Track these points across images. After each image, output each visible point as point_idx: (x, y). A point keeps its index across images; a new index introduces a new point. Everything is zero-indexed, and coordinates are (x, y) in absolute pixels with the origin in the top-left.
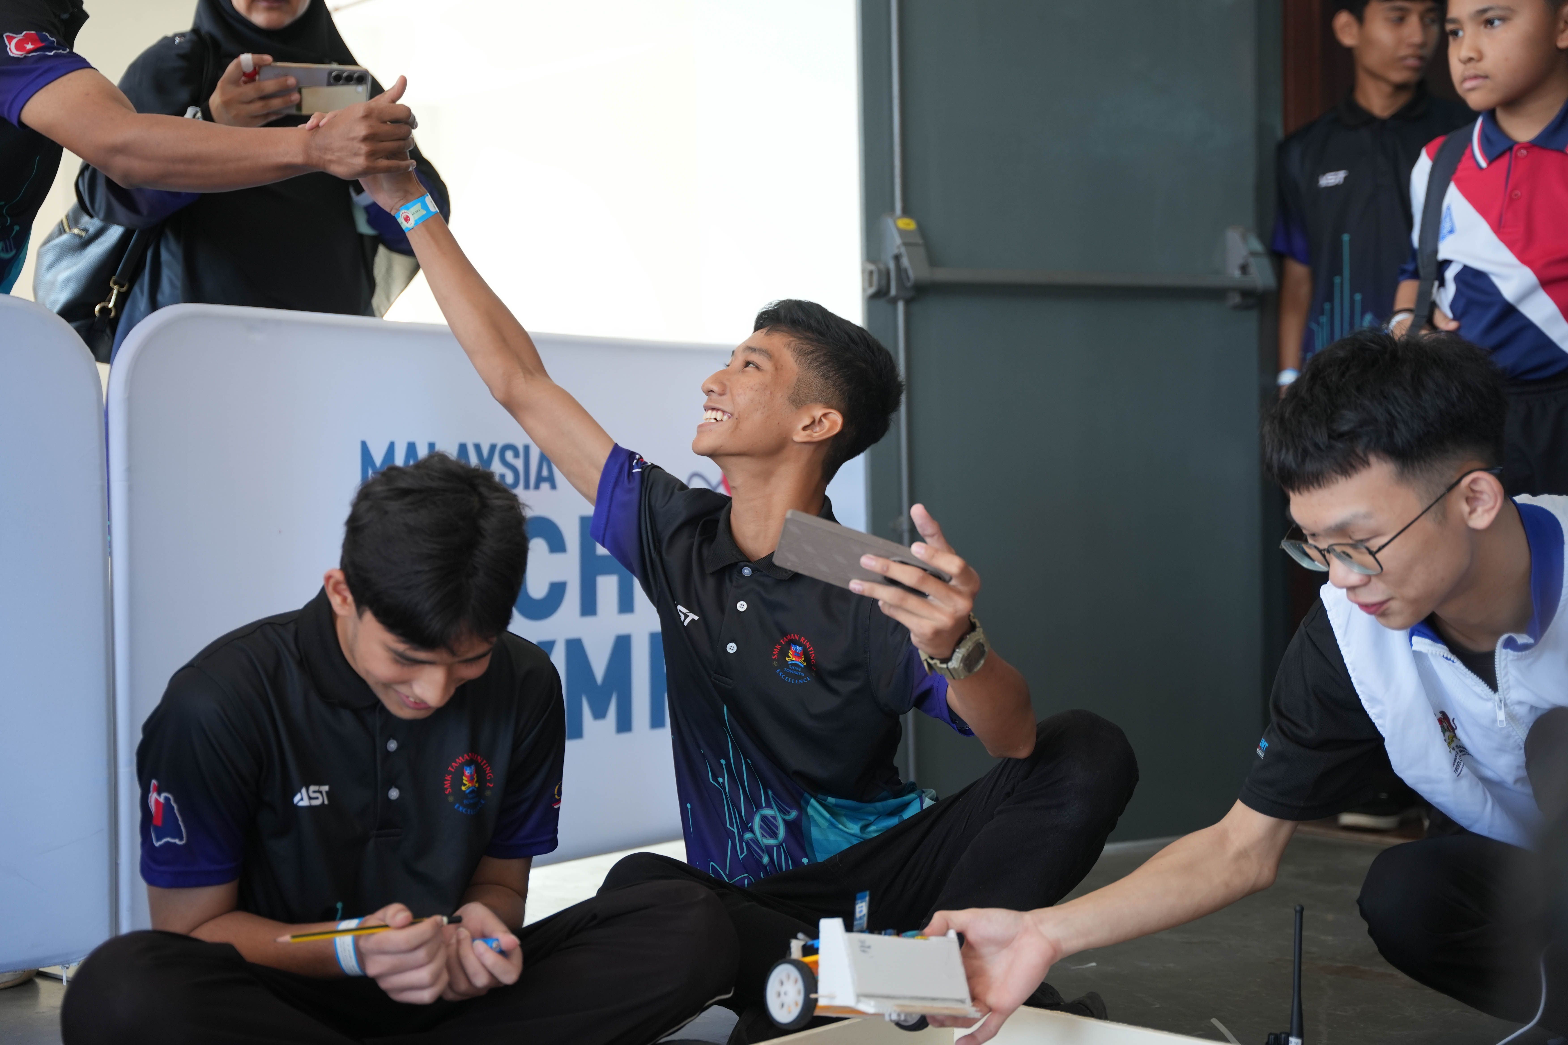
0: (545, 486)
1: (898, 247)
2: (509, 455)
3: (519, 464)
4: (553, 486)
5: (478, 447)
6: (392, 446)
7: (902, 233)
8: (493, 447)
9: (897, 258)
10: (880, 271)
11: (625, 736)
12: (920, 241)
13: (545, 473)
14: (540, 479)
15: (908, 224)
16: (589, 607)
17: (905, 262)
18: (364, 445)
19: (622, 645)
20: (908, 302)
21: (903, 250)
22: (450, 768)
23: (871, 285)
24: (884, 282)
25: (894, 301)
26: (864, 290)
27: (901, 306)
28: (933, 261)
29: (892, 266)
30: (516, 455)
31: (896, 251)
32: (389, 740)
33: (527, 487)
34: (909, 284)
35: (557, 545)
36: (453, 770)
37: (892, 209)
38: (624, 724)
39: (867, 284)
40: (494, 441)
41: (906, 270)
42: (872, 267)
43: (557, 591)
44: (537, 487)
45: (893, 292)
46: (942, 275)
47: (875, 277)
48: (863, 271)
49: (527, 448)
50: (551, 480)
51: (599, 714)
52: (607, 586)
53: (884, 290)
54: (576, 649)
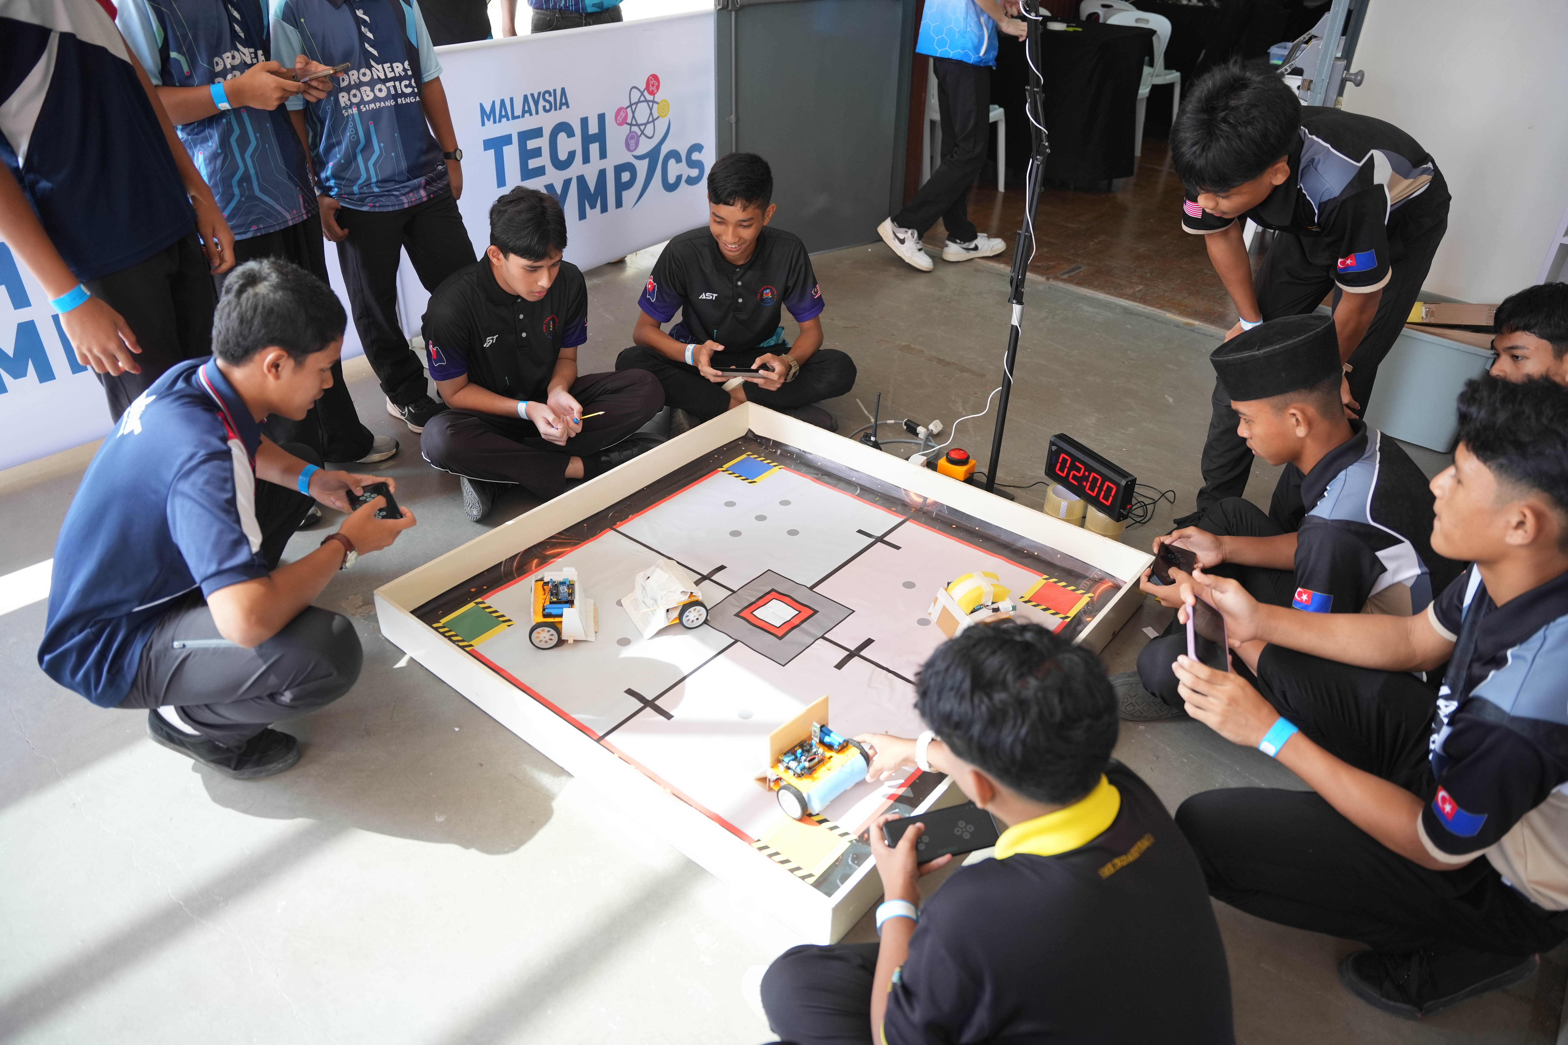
0: (564, 107)
2: (547, 96)
3: (551, 99)
4: (568, 107)
5: (532, 95)
6: (494, 102)
8: (539, 93)
11: (605, 214)
13: (564, 101)
14: (561, 104)
16: (586, 159)
18: (481, 104)
19: (602, 174)
20: (736, 12)
23: (719, 4)
25: (731, 11)
27: (733, 13)
30: (550, 96)
33: (556, 109)
38: (604, 209)
39: (717, 4)
40: (540, 91)
43: (572, 155)
44: (560, 108)
45: (730, 8)
49: (555, 91)
50: (567, 104)
51: (593, 207)
52: (594, 148)
53: (726, 6)
54: (581, 180)
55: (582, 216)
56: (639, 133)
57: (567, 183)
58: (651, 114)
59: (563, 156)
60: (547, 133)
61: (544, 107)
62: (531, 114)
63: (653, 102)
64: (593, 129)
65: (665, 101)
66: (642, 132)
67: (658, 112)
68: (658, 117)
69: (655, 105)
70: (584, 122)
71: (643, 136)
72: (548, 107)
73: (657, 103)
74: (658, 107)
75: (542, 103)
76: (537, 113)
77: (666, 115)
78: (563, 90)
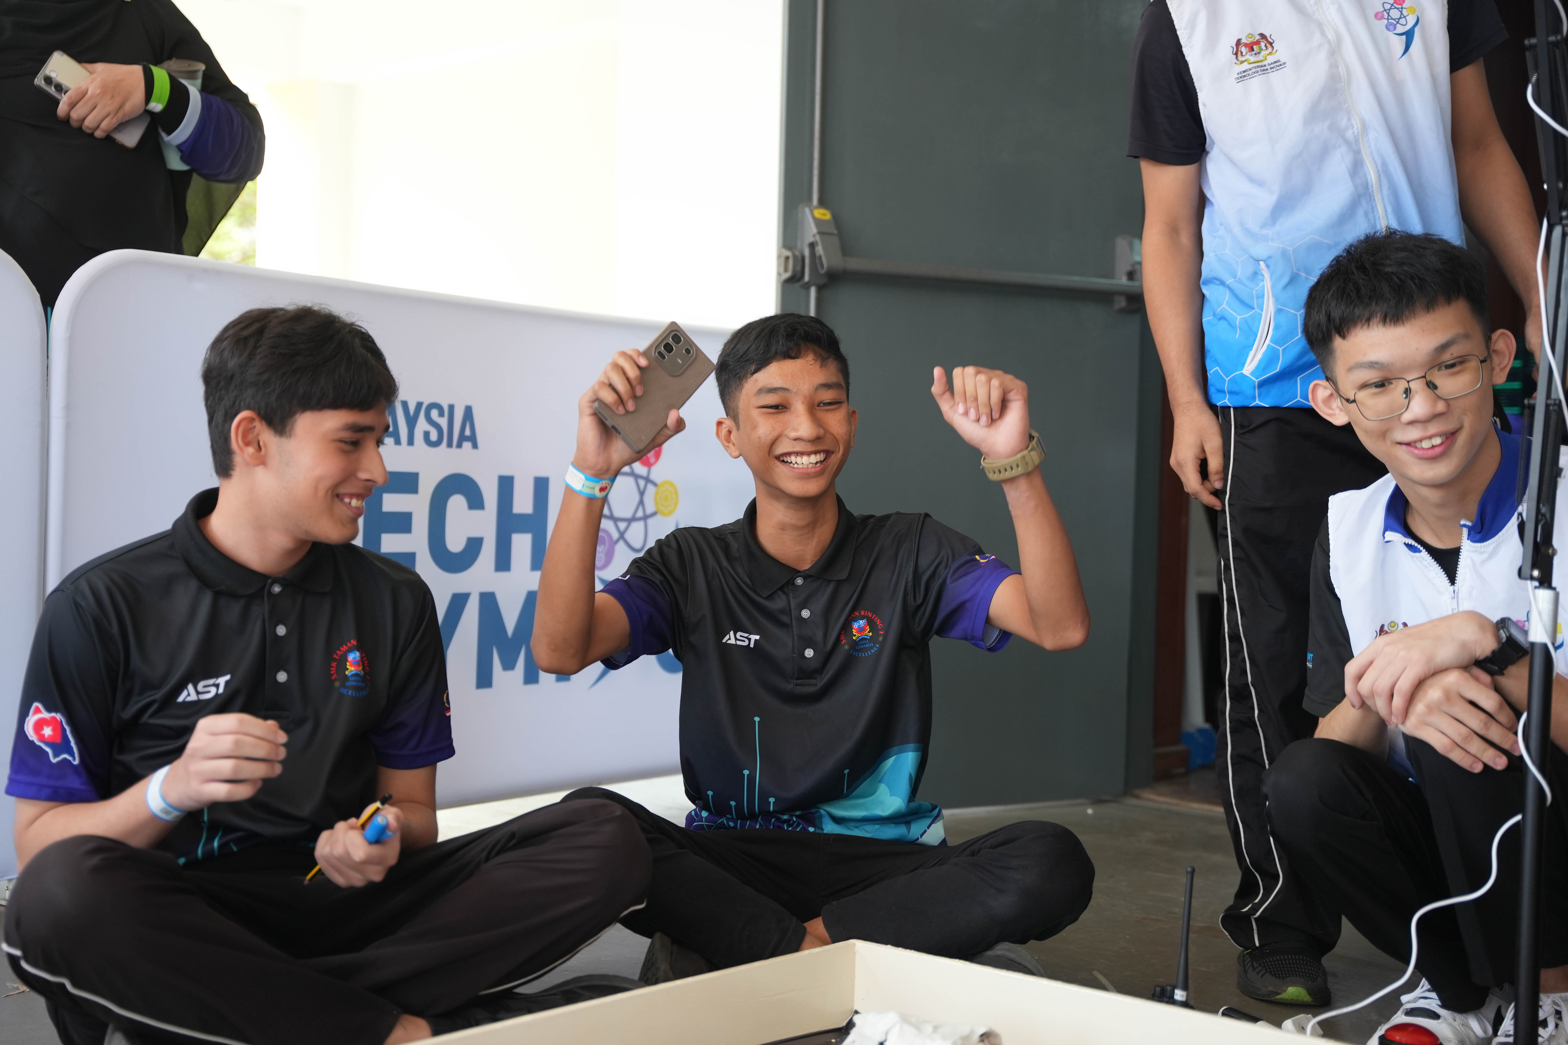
0: (467, 445)
1: (814, 236)
2: (434, 413)
3: (443, 422)
4: (475, 446)
5: (404, 404)
7: (818, 222)
8: (419, 405)
9: (812, 246)
10: (795, 257)
11: (531, 687)
12: (836, 232)
13: (468, 432)
14: (462, 438)
15: (824, 215)
16: (503, 562)
17: (820, 250)
20: (820, 289)
21: (818, 238)
22: (335, 656)
23: (786, 270)
24: (799, 268)
25: (807, 287)
26: (779, 274)
27: (813, 291)
28: (846, 251)
29: (807, 253)
30: (441, 414)
31: (811, 240)
32: (277, 625)
33: (450, 445)
34: (823, 272)
35: (476, 501)
36: (337, 658)
37: (810, 199)
38: (531, 676)
39: (782, 269)
40: (420, 400)
41: (820, 257)
42: (788, 253)
43: (474, 545)
44: (459, 446)
45: (807, 278)
46: (854, 264)
47: (791, 261)
48: (779, 257)
49: (451, 408)
50: (473, 440)
51: (509, 665)
52: (522, 544)
53: (799, 275)
54: (489, 602)
55: (484, 680)
56: (615, 535)
57: (459, 601)
58: (641, 503)
59: (455, 543)
60: (427, 486)
61: (427, 434)
62: (398, 442)
63: (647, 480)
64: (523, 503)
65: (671, 484)
66: (622, 536)
67: (656, 503)
68: (654, 514)
69: (650, 487)
70: (506, 484)
71: (621, 543)
72: (434, 436)
73: (655, 484)
74: (657, 493)
75: (422, 425)
76: (411, 442)
77: (670, 513)
78: (468, 412)
